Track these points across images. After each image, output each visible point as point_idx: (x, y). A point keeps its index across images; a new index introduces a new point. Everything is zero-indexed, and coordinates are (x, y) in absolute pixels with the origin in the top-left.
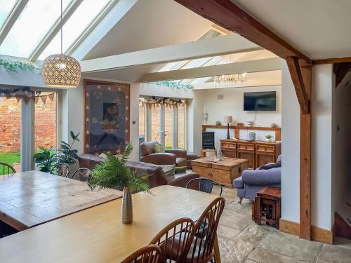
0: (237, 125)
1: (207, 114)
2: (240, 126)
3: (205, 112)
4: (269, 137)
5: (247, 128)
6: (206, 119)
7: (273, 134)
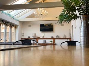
0: (37, 38)
1: (23, 33)
2: (39, 38)
3: (23, 32)
4: (51, 42)
5: (42, 39)
6: (23, 36)
7: (52, 40)
